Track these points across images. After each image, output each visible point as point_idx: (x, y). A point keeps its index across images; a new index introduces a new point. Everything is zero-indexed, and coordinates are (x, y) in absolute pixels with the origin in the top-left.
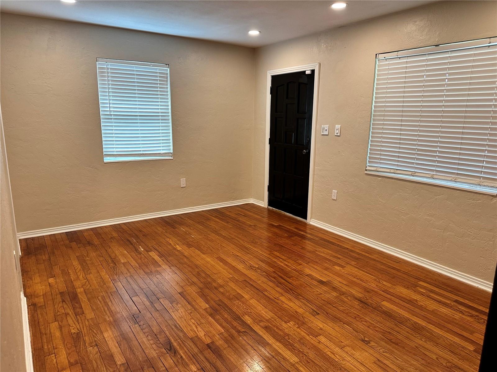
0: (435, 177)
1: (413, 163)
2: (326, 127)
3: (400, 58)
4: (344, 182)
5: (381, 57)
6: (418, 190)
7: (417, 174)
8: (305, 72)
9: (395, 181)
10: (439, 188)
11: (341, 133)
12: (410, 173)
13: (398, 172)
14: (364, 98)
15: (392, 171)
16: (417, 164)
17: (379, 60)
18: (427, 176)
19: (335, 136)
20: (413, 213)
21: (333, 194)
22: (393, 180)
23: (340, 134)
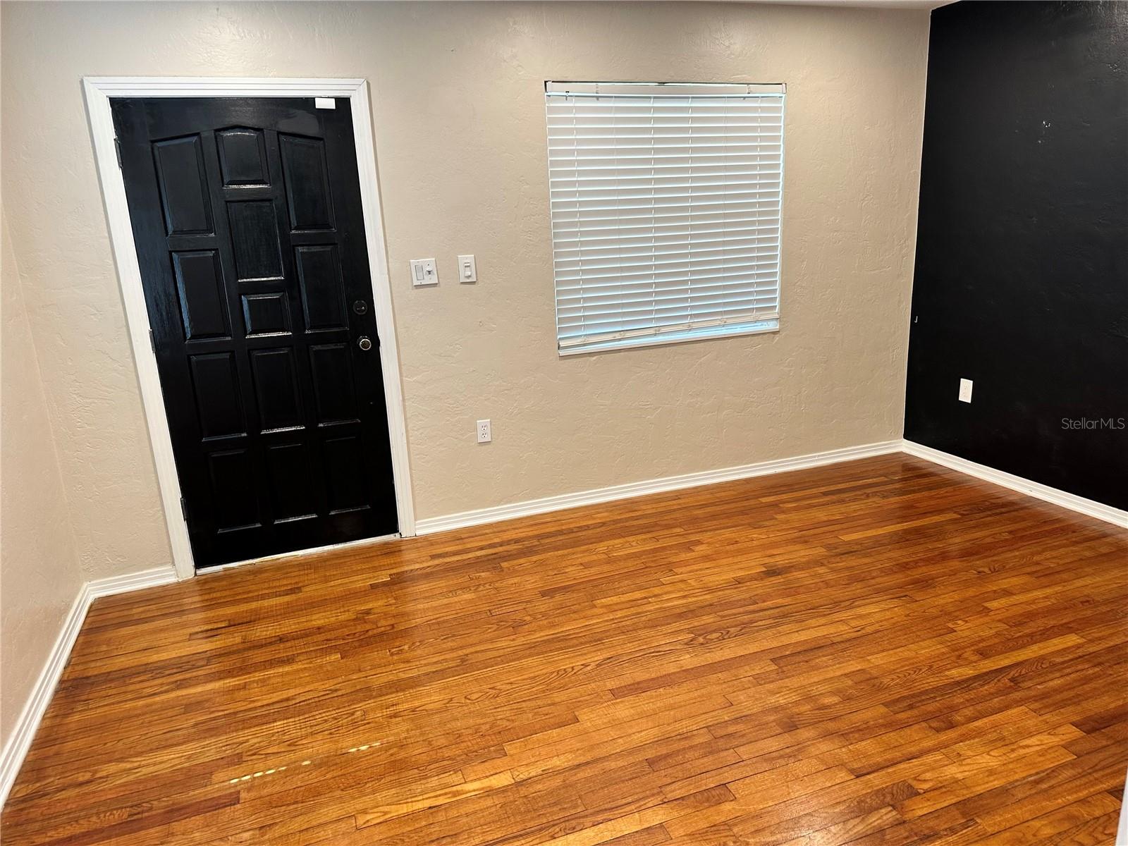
0: (694, 326)
1: (650, 312)
2: (429, 262)
3: (598, 98)
4: (506, 392)
5: (555, 89)
6: (669, 358)
7: (663, 330)
8: (312, 100)
9: (626, 353)
10: (702, 344)
11: (479, 275)
12: (652, 331)
13: (628, 335)
14: (528, 184)
15: (618, 336)
16: (658, 311)
17: (549, 96)
18: (680, 328)
19: (462, 283)
20: (667, 402)
21: (480, 432)
22: (622, 354)
23: (477, 277)
